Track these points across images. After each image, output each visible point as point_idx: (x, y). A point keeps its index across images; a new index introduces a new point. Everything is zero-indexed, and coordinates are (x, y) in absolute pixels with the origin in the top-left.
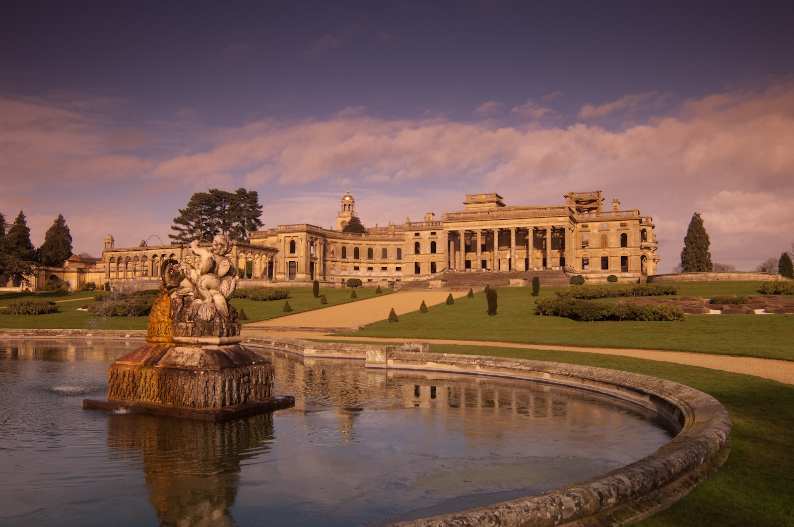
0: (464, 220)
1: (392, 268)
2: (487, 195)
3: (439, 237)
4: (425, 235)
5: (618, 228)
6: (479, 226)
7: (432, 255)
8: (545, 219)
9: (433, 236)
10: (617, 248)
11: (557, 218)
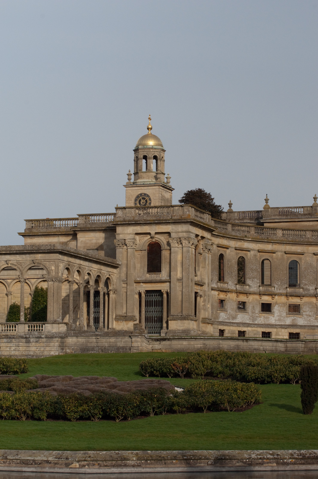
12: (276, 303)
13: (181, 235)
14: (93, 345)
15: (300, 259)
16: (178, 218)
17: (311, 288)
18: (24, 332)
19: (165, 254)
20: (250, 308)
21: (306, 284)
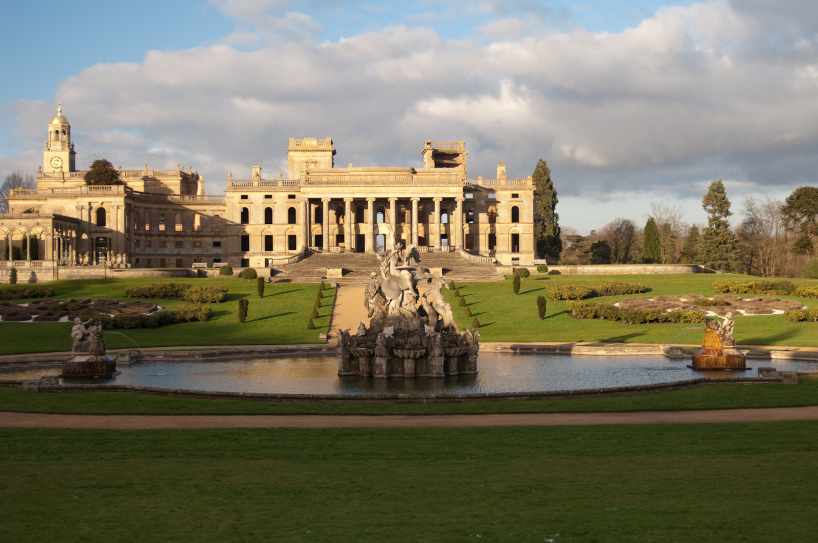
0: (329, 183)
1: (207, 242)
3: (277, 202)
4: (257, 198)
5: (509, 199)
6: (350, 193)
7: (267, 226)
8: (434, 188)
9: (268, 200)
10: (508, 223)
11: (448, 188)
13: (119, 204)
16: (117, 193)
17: (189, 231)
18: (30, 266)
19: (108, 215)
21: (186, 229)
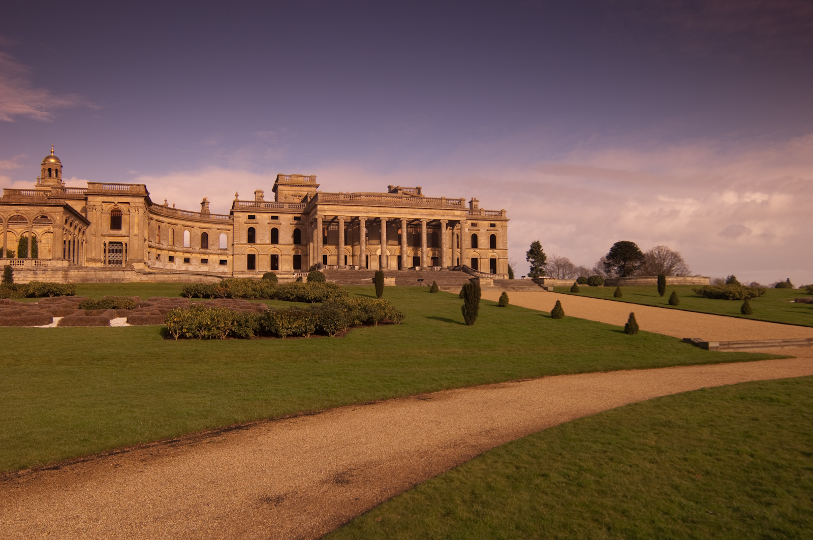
1: (214, 260)
2: (305, 177)
3: (283, 223)
4: (263, 219)
5: (488, 229)
7: (272, 246)
8: (441, 211)
9: (275, 221)
10: (487, 249)
11: (453, 211)
12: (177, 257)
13: (137, 205)
14: (92, 277)
15: (191, 230)
16: (136, 193)
17: (197, 248)
18: (32, 266)
19: (124, 218)
20: (163, 258)
21: (194, 246)
